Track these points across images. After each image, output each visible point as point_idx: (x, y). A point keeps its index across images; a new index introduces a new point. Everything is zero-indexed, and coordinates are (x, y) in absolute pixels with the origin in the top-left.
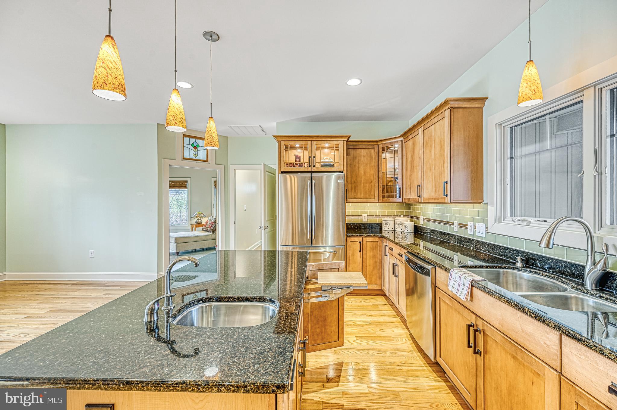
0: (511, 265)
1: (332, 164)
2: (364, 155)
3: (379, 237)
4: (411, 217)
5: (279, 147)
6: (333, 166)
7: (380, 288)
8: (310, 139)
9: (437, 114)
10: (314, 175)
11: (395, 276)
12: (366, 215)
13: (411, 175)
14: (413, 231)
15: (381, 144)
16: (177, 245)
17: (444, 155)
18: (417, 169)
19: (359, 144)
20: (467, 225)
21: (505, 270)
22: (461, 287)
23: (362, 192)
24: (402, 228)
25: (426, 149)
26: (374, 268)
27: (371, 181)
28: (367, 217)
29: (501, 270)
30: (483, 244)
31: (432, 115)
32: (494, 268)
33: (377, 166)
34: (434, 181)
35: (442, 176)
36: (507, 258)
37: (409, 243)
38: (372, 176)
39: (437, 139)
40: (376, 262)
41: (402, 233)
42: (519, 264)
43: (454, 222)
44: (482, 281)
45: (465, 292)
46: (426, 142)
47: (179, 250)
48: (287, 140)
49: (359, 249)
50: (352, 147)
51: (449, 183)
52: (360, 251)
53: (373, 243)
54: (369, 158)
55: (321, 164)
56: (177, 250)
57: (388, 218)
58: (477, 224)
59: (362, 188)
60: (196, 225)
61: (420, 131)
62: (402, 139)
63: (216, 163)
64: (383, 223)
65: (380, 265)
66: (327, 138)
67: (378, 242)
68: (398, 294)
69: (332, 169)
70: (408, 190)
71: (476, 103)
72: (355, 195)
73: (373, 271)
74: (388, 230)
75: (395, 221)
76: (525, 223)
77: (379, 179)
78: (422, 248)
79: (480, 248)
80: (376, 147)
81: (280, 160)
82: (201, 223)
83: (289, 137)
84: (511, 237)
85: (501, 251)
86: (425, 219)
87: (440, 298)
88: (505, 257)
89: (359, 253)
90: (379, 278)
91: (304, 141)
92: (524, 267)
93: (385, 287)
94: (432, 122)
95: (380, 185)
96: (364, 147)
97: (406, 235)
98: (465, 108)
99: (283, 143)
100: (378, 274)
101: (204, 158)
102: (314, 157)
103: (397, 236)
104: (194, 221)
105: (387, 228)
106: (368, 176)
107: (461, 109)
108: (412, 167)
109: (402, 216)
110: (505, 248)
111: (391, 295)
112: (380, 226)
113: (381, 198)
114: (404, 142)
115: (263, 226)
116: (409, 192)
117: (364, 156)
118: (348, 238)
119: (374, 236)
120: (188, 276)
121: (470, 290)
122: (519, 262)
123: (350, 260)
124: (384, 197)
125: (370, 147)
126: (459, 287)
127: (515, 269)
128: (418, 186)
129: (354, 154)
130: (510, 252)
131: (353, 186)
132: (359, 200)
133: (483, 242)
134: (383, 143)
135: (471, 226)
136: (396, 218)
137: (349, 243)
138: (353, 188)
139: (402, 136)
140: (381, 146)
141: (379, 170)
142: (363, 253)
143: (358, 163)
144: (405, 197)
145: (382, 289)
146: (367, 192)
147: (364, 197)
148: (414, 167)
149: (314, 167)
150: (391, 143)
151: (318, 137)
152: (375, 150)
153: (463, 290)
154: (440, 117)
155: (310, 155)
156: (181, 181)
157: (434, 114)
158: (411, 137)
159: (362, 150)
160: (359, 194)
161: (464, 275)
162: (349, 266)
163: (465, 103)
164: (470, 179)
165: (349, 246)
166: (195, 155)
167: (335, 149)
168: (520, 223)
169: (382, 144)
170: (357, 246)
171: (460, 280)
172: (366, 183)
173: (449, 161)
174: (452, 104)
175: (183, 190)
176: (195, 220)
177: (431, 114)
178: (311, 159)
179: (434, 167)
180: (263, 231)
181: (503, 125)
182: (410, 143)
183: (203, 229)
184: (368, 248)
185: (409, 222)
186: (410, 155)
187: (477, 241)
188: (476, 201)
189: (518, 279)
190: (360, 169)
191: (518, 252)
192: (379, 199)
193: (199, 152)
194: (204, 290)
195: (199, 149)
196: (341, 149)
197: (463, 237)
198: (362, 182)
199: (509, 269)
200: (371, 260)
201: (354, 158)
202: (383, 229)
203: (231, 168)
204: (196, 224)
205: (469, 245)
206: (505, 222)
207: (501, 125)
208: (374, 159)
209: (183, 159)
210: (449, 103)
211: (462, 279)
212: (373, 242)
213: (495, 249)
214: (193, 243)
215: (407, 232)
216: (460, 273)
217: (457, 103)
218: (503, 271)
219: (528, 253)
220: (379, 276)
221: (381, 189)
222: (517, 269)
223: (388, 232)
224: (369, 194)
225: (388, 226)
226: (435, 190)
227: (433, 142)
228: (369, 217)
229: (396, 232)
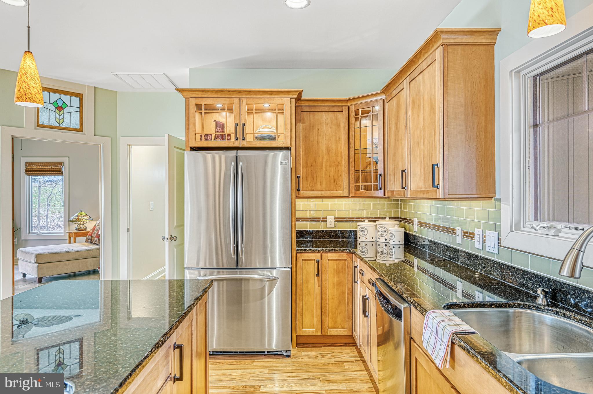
0: (528, 301)
1: (273, 135)
2: (327, 122)
3: (348, 253)
4: (403, 219)
5: (187, 107)
6: (274, 139)
7: (350, 334)
8: (237, 96)
9: (426, 55)
10: (241, 153)
11: (365, 316)
12: (333, 217)
13: (394, 155)
14: (402, 242)
15: (352, 105)
16: (38, 266)
17: (435, 122)
18: (402, 143)
19: (319, 104)
20: (473, 234)
21: (517, 310)
22: (438, 343)
23: (324, 181)
24: (386, 237)
25: (413, 111)
26: (340, 302)
27: (337, 164)
28: (334, 220)
29: (511, 310)
30: (494, 265)
31: (420, 57)
32: (501, 307)
33: (347, 140)
34: (423, 164)
35: (432, 156)
36: (527, 289)
37: (396, 261)
38: (339, 155)
39: (426, 97)
40: (343, 293)
41: (386, 245)
42: (541, 301)
43: (457, 228)
44: (470, 333)
45: (442, 354)
46: (413, 101)
47: (42, 274)
48: (200, 96)
49: (316, 273)
50: (306, 109)
51: (441, 166)
52: (318, 275)
53: (338, 262)
54: (334, 127)
55: (257, 135)
56: (38, 275)
57: (366, 223)
58: (487, 232)
59: (324, 173)
60: (76, 233)
61: (405, 83)
62: (384, 96)
63: (97, 134)
64: (358, 230)
65: (350, 297)
66: (265, 94)
67: (345, 260)
68: (369, 344)
69: (274, 144)
70: (392, 177)
71: (482, 37)
72: (312, 186)
73: (338, 306)
74: (366, 240)
75: (376, 226)
76: (552, 232)
77: (350, 161)
78: (416, 269)
79: (490, 271)
80: (345, 110)
81: (188, 129)
82: (85, 230)
83: (203, 91)
84: (532, 254)
85: (518, 278)
86: (421, 224)
87: (416, 358)
88: (523, 288)
89: (316, 278)
90: (349, 318)
91: (228, 99)
92: (548, 305)
93: (356, 332)
94: (419, 69)
95: (352, 169)
96: (326, 109)
97: (391, 249)
98: (466, 45)
99: (193, 102)
100: (346, 312)
101: (75, 124)
102: (244, 125)
103: (379, 250)
104: (73, 229)
105: (364, 237)
106: (334, 155)
107: (460, 47)
108: (397, 141)
109: (387, 219)
110: (524, 271)
111: (362, 345)
112: (355, 233)
113: (353, 190)
114: (386, 102)
115: (167, 235)
116: (393, 180)
117: (327, 124)
118: (299, 255)
119: (341, 251)
120: (59, 316)
121: (450, 349)
122: (541, 296)
123: (301, 289)
124: (357, 188)
125: (336, 109)
126: (435, 344)
127: (534, 308)
128: (402, 171)
129: (310, 121)
130: (530, 279)
131: (309, 171)
132: (319, 193)
133: (495, 262)
134: (356, 103)
135: (479, 237)
136: (378, 222)
137: (300, 263)
138: (310, 174)
139: (383, 91)
140: (352, 108)
141: (351, 146)
142: (323, 279)
143: (318, 135)
144: (387, 189)
145: (352, 336)
146: (332, 181)
147: (327, 189)
148: (398, 141)
149: (244, 140)
150: (367, 103)
151: (250, 91)
152: (344, 115)
153: (440, 348)
154: (429, 61)
155: (238, 122)
156: (52, 163)
157: (422, 56)
158: (394, 93)
159: (324, 115)
160: (319, 184)
161: (443, 324)
162: (300, 300)
163: (466, 37)
164: (474, 161)
165: (301, 267)
166: (60, 120)
167: (277, 111)
168: (545, 231)
169: (354, 104)
170: (312, 267)
171: (437, 331)
172: (330, 166)
173: (441, 131)
174: (445, 39)
175: (56, 176)
176: (75, 226)
177: (418, 57)
178: (238, 128)
179: (422, 140)
180: (167, 243)
181: (522, 73)
182: (394, 102)
183: (87, 239)
184: (331, 270)
185: (396, 228)
186: (394, 122)
187: (487, 259)
188: (484, 196)
189: (537, 325)
190: (320, 144)
191: (542, 280)
192: (350, 191)
193: (67, 116)
194: (75, 341)
195: (66, 110)
196: (287, 112)
197: (468, 253)
198: (324, 165)
199: (525, 308)
200: (335, 290)
201: (311, 127)
202: (358, 239)
203: (123, 142)
204: (76, 231)
205: (476, 266)
206: (525, 229)
207: (519, 72)
208: (342, 128)
209: (38, 126)
210: (440, 38)
211: (440, 330)
212: (339, 260)
213: (511, 274)
214: (67, 262)
215: (393, 243)
216: (438, 319)
217: (453, 36)
218: (515, 312)
219: (555, 281)
220: (348, 315)
221: (352, 176)
222: (538, 308)
223: (366, 245)
224: (335, 183)
225: (365, 234)
226: (425, 178)
227: (422, 100)
228: (338, 220)
229: (378, 243)
